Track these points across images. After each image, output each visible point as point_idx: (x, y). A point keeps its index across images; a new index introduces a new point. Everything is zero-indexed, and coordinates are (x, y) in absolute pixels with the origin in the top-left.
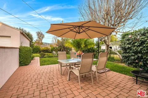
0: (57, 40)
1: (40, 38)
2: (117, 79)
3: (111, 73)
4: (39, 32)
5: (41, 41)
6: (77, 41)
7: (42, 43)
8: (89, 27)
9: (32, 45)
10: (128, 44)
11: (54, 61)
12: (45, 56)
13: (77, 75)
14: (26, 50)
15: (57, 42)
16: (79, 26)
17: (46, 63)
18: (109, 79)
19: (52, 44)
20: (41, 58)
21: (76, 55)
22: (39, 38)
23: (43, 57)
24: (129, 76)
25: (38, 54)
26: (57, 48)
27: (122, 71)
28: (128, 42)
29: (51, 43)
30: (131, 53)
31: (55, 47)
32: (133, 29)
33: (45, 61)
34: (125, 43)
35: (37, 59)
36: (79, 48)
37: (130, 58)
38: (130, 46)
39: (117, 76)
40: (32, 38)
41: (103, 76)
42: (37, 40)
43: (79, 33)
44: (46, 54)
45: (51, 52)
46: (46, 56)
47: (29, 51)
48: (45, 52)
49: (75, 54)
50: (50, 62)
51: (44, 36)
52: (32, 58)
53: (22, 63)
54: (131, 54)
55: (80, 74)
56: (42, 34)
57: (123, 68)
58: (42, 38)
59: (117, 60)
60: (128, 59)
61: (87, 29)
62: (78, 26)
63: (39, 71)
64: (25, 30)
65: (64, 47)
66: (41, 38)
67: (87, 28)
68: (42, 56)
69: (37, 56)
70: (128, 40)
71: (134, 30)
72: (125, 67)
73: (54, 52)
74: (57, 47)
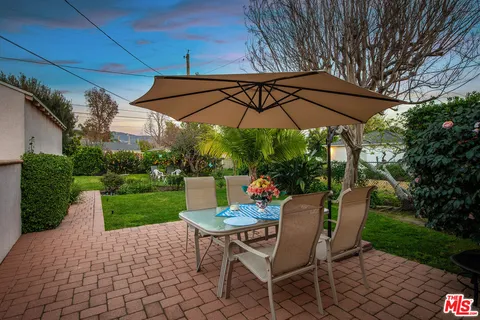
0: (167, 124)
1: (100, 117)
2: (403, 285)
3: (377, 259)
4: (95, 93)
5: (107, 126)
6: (245, 135)
7: (108, 136)
8: (300, 89)
9: (72, 142)
10: (439, 152)
11: (157, 209)
12: (121, 187)
13: (263, 280)
14: (48, 170)
15: (167, 133)
16: (261, 85)
17: (126, 218)
18: (375, 286)
19: (147, 137)
20: (107, 196)
21: (250, 193)
22: (98, 116)
23: (113, 191)
24: (442, 272)
25: (95, 180)
26: (165, 156)
27: (411, 249)
28: (437, 145)
29: (144, 134)
30: (450, 186)
31: (161, 152)
32: (446, 90)
33: (123, 210)
34: (425, 149)
35: (92, 199)
36: (252, 160)
37: (444, 204)
38: (446, 161)
39: (400, 269)
40: (72, 117)
41: (348, 272)
42: (89, 125)
43: (260, 109)
44: (126, 177)
45: (143, 172)
46: (125, 185)
47: (62, 171)
48: (121, 171)
49: (245, 188)
50: (142, 213)
51: (115, 108)
52: (73, 198)
53: (33, 219)
54: (450, 192)
55: (276, 276)
56: (108, 100)
57: (412, 233)
58: (111, 115)
59: (386, 204)
60: (439, 207)
61: (290, 94)
62: (256, 84)
63: (103, 256)
64: (43, 87)
65: (192, 152)
66: (105, 115)
67: (291, 91)
68: (111, 189)
69: (92, 187)
70: (438, 137)
71: (451, 95)
72: (419, 230)
73: (156, 171)
74: (168, 150)
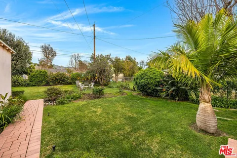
0: (79, 61)
1: (47, 57)
4: (45, 46)
7: (52, 66)
19: (70, 67)
42: (42, 61)
45: (71, 84)
51: (55, 53)
56: (52, 50)
66: (50, 57)
73: (80, 84)
